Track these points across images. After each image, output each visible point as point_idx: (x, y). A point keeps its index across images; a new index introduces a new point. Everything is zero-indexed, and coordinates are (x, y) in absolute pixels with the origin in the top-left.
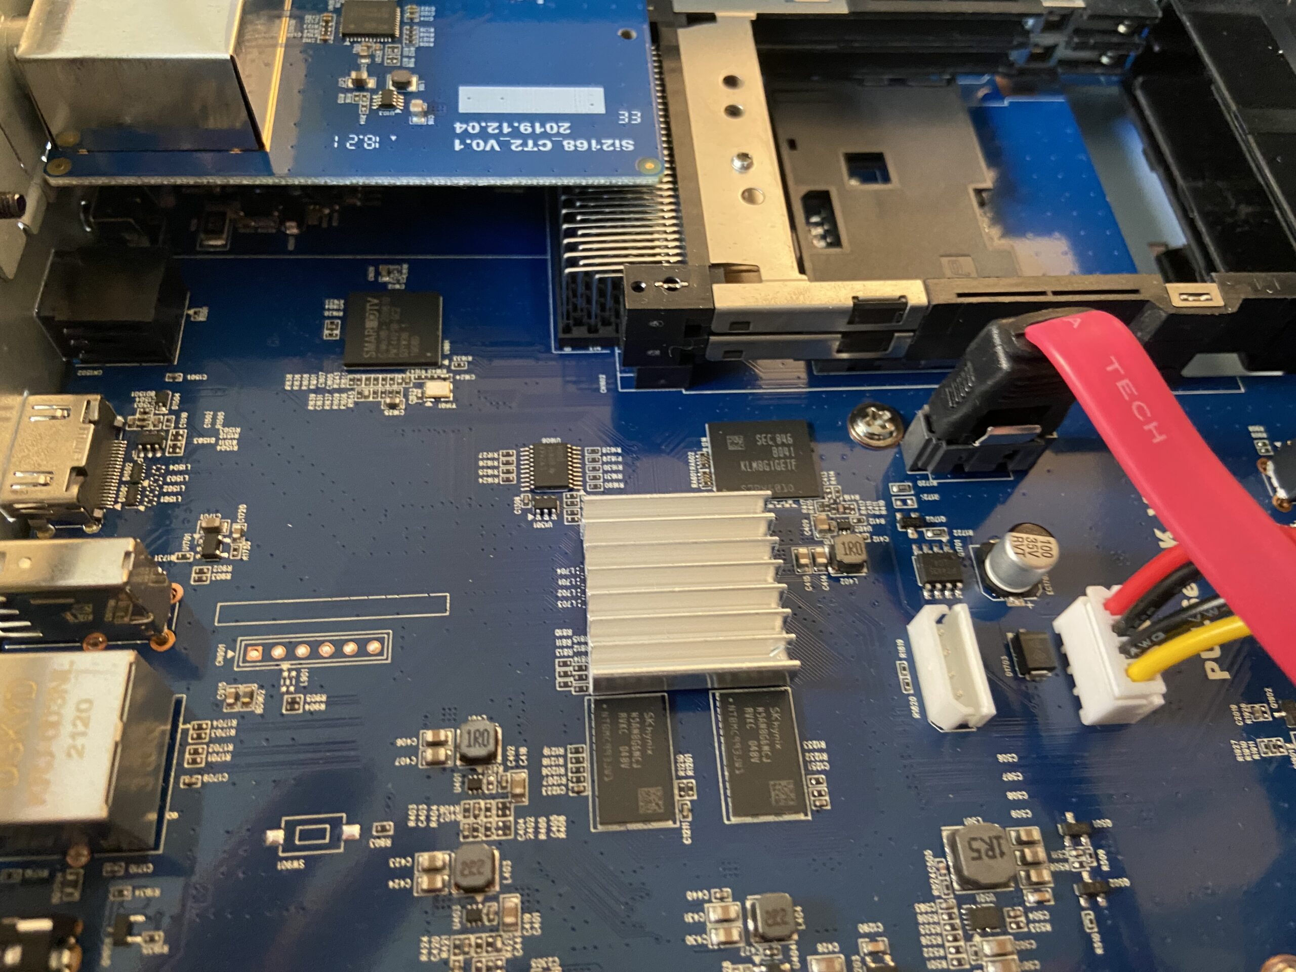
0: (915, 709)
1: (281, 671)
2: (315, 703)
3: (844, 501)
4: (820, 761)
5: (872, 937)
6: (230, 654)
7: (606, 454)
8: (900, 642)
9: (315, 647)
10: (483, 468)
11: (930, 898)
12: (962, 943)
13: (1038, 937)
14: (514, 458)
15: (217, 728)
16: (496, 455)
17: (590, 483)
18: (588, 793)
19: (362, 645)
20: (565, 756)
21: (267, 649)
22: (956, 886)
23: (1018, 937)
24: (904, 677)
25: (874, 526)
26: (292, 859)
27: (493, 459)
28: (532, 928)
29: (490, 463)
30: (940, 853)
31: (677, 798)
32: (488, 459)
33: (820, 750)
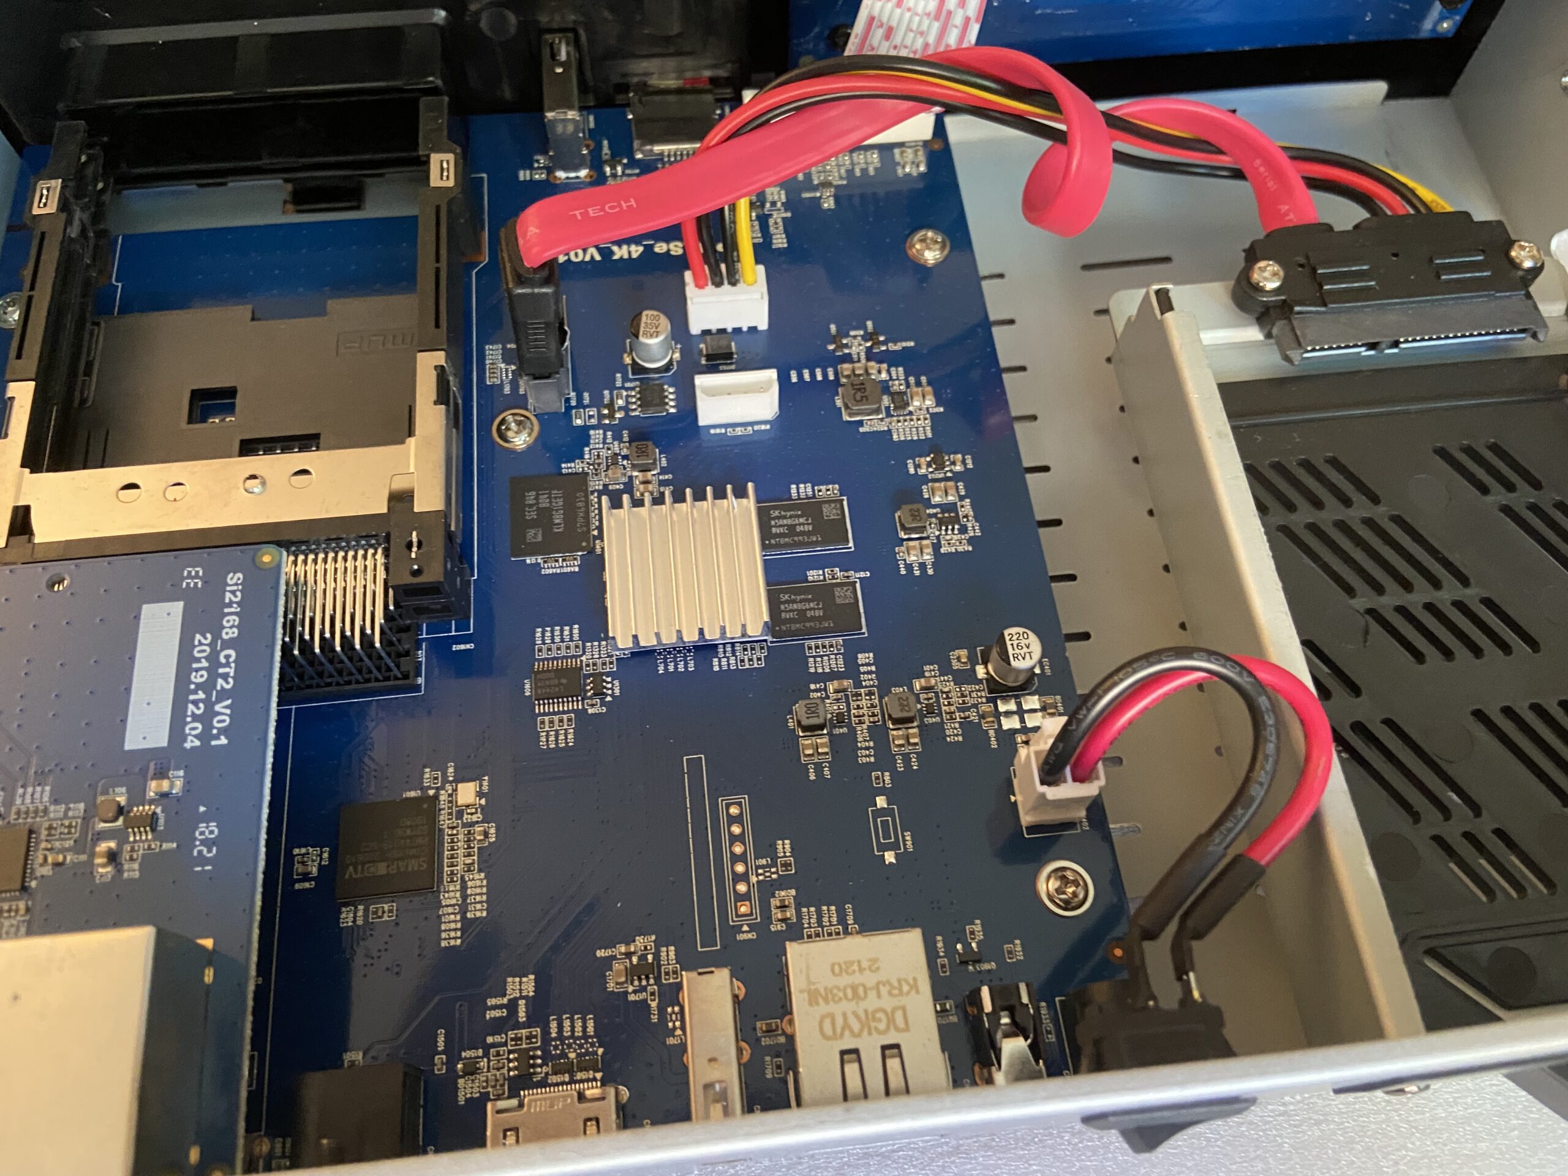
0: (763, 427)
1: (758, 882)
2: (784, 848)
3: (590, 459)
4: (805, 489)
5: (917, 466)
6: (745, 928)
7: (543, 640)
8: (712, 431)
9: (735, 859)
10: (557, 743)
11: (889, 431)
12: (914, 417)
13: (907, 375)
14: (546, 718)
15: (809, 923)
16: (544, 734)
17: (572, 652)
18: (840, 640)
19: (732, 820)
20: (814, 657)
21: (741, 898)
22: (880, 416)
23: (908, 386)
24: (739, 431)
25: (614, 439)
26: (904, 841)
27: (547, 736)
28: (934, 670)
29: (552, 738)
30: (860, 423)
31: (839, 581)
32: (547, 741)
33: (798, 489)
